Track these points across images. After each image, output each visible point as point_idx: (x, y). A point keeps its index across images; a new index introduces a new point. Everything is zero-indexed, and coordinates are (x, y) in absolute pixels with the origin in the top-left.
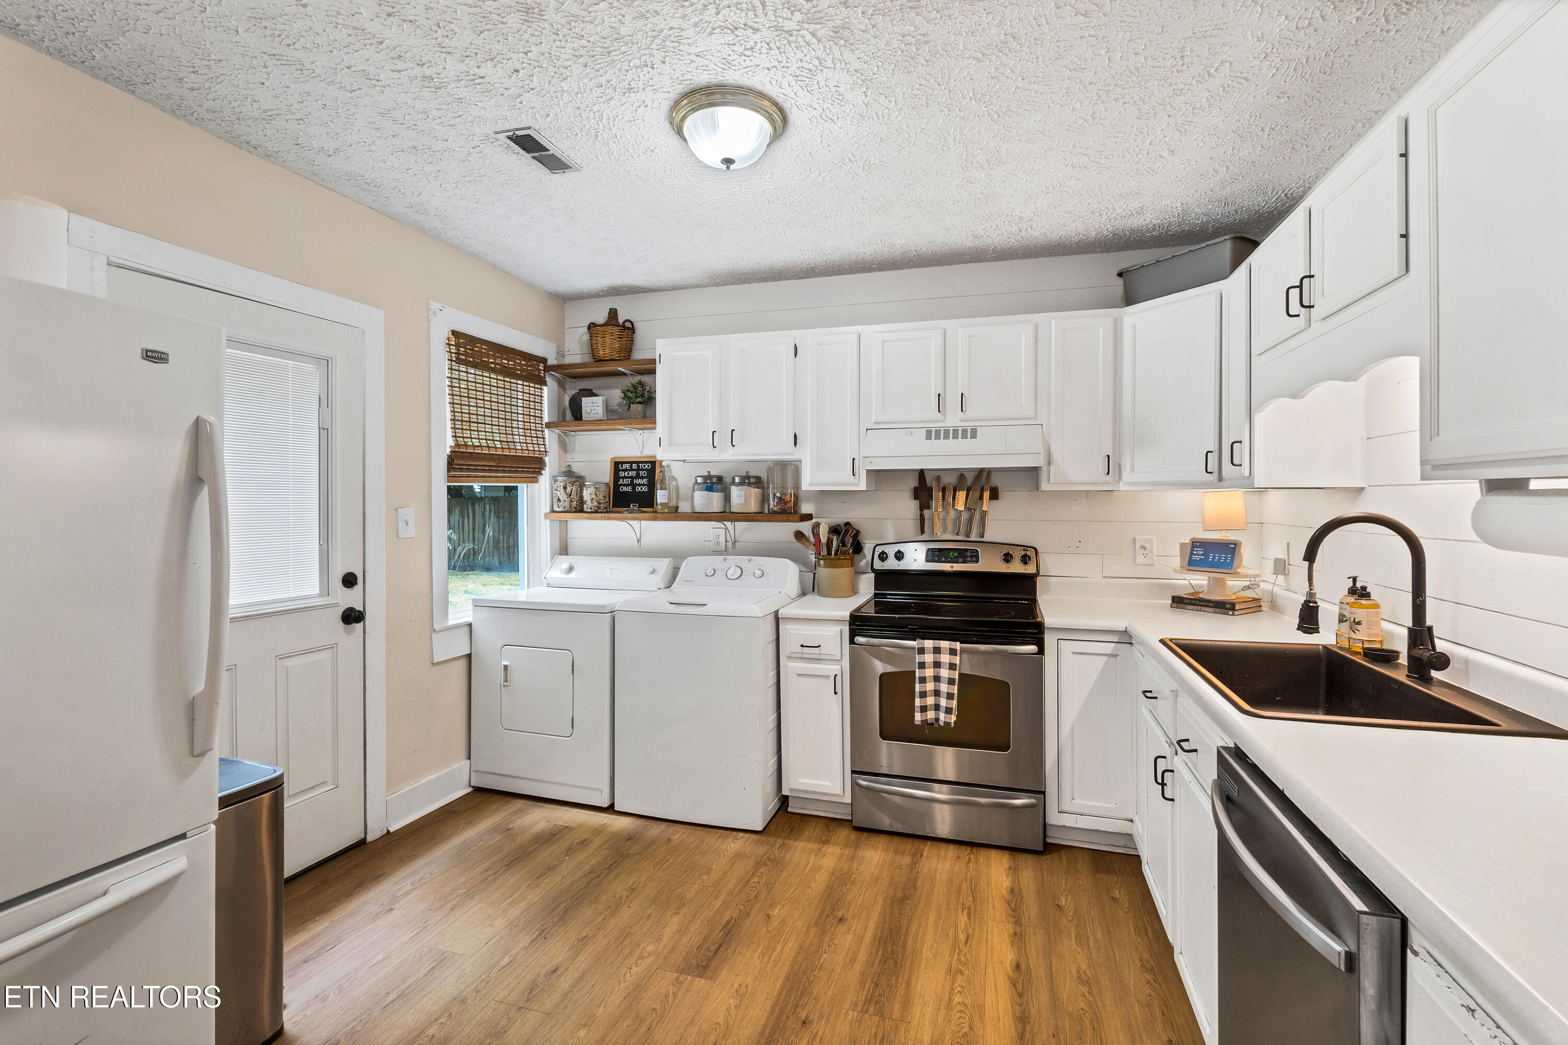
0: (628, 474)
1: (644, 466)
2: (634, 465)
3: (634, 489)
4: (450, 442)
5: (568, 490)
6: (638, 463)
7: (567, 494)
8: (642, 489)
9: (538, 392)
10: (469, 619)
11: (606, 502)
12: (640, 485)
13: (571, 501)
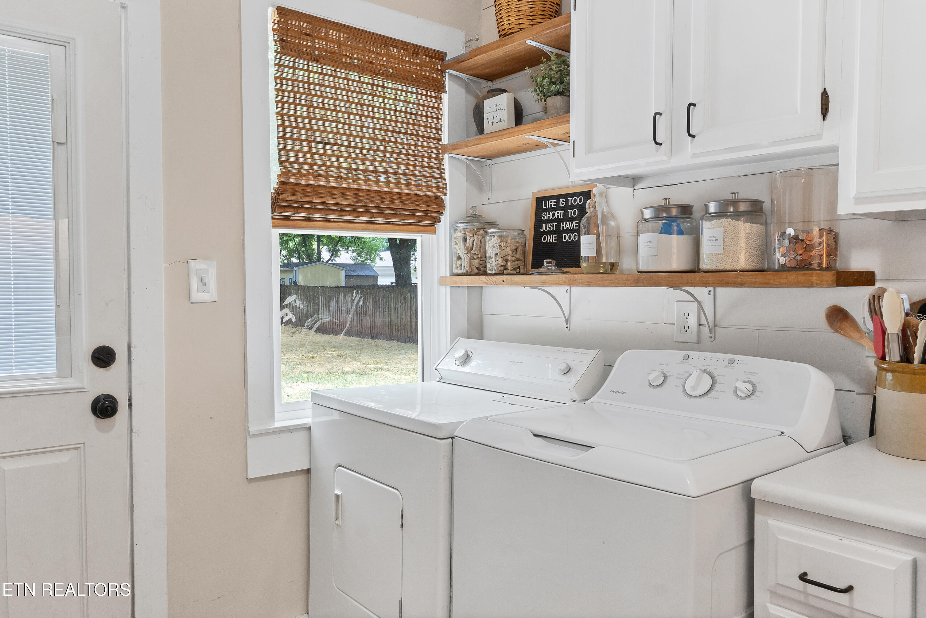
0: (553, 215)
1: (575, 200)
2: (561, 201)
3: (560, 238)
4: (275, 169)
5: (469, 243)
6: (566, 196)
7: (466, 249)
8: (570, 237)
9: (433, 102)
10: (308, 421)
11: (518, 260)
12: (568, 231)
13: (472, 259)
